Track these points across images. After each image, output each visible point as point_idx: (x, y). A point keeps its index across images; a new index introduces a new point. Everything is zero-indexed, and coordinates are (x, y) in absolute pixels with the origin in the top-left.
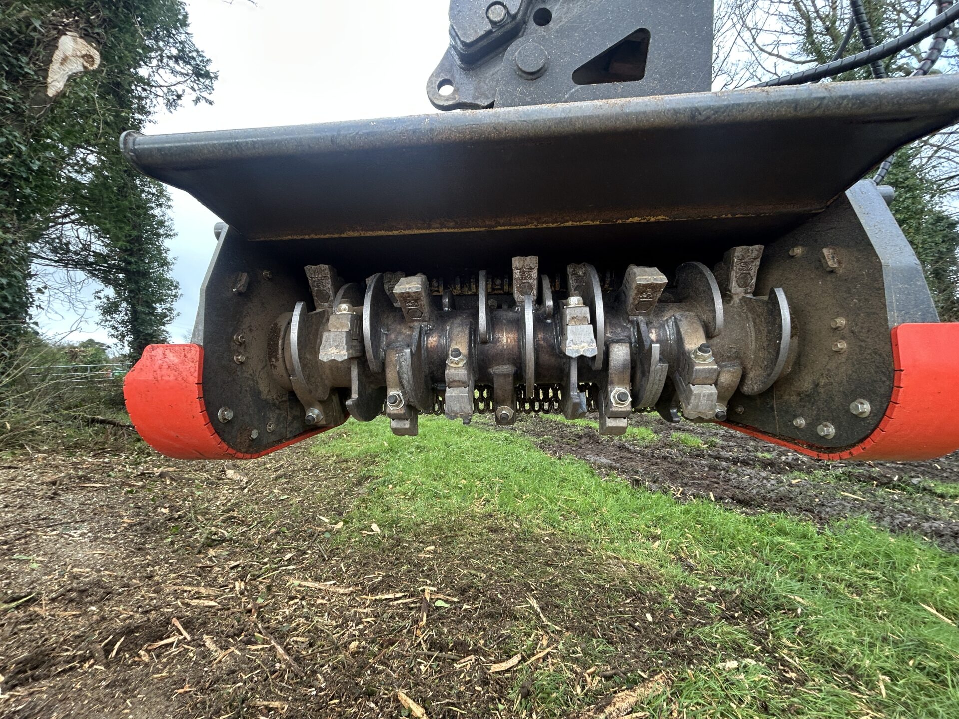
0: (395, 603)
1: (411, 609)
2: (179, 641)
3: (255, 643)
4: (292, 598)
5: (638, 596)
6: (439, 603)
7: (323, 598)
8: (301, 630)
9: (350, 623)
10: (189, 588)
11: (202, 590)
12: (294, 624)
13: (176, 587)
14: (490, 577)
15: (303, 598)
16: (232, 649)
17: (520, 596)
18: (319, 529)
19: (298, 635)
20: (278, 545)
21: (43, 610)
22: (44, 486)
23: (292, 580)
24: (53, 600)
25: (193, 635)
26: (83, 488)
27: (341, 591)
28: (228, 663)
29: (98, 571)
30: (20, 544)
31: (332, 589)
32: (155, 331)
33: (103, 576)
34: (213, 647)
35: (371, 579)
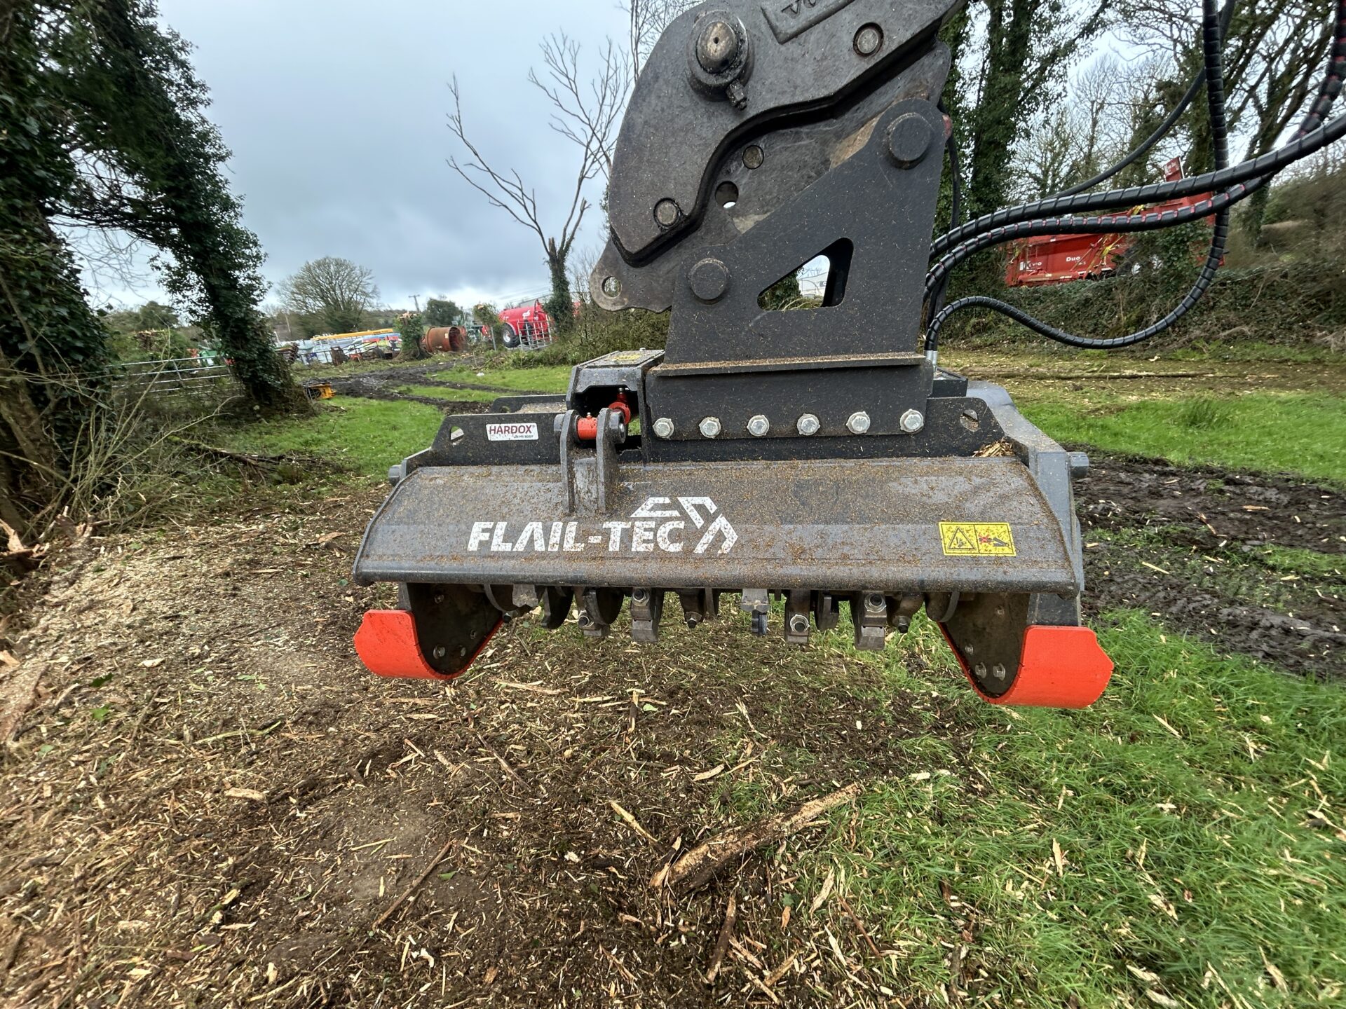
0: (604, 706)
1: (620, 712)
2: (416, 759)
3: (480, 755)
4: (502, 703)
5: (853, 702)
6: (648, 708)
7: (532, 700)
8: (517, 737)
9: (563, 729)
10: (406, 700)
11: (418, 701)
12: (510, 731)
13: (394, 700)
14: (701, 679)
15: (513, 702)
16: (461, 763)
17: (730, 703)
19: (515, 743)
21: (292, 735)
22: (219, 580)
23: (499, 682)
24: (295, 723)
25: (425, 751)
26: (258, 575)
27: (549, 692)
28: (463, 777)
29: (319, 687)
30: (236, 661)
31: (540, 690)
32: (246, 314)
33: (324, 693)
34: (445, 762)
35: (578, 681)
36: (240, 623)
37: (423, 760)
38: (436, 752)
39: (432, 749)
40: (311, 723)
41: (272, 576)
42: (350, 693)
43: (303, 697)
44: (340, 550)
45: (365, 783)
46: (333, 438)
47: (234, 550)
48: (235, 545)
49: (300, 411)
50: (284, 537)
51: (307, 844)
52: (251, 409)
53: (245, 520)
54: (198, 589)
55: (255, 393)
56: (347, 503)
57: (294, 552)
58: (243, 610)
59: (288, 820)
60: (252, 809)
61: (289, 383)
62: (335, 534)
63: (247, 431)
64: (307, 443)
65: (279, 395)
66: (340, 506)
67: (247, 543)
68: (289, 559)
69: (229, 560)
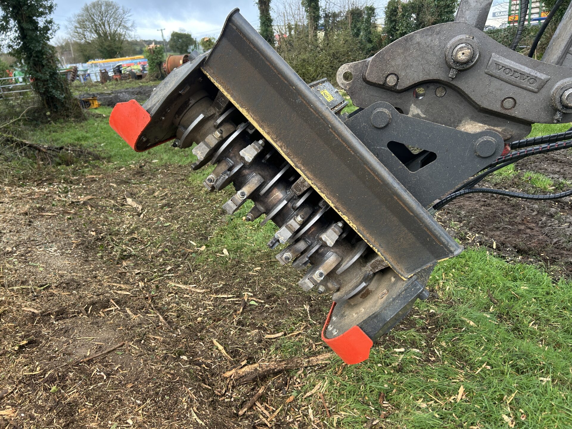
0: (228, 300)
1: (236, 304)
2: (115, 310)
3: (150, 313)
4: (170, 293)
6: (252, 303)
7: (188, 294)
8: (174, 309)
9: (201, 309)
10: (116, 285)
11: (122, 286)
12: (171, 306)
13: (109, 284)
14: (288, 291)
15: (176, 294)
16: (139, 315)
17: (301, 304)
18: (189, 250)
19: (172, 312)
20: (163, 260)
21: (55, 292)
22: (22, 217)
23: (170, 283)
24: (57, 287)
25: (121, 307)
26: (43, 216)
27: (198, 291)
28: (138, 320)
29: (71, 273)
30: (29, 256)
31: (193, 290)
32: (43, 48)
33: (73, 276)
34: (130, 313)
35: (216, 286)
36: (32, 239)
37: (119, 311)
38: (126, 308)
39: (125, 307)
40: (64, 288)
41: (51, 217)
42: (86, 278)
43: (62, 276)
44: (91, 206)
45: (88, 316)
46: (95, 136)
47: (31, 201)
48: (31, 199)
49: (76, 117)
50: (59, 196)
51: (57, 333)
52: (45, 114)
53: (37, 185)
54: (11, 220)
55: (48, 103)
56: (100, 179)
57: (64, 205)
58: (34, 233)
59: (50, 324)
60: (33, 315)
61: (69, 96)
62: (89, 197)
63: (42, 130)
64: (78, 139)
65: (63, 105)
66: (95, 180)
67: (38, 198)
68: (61, 209)
69: (28, 206)
